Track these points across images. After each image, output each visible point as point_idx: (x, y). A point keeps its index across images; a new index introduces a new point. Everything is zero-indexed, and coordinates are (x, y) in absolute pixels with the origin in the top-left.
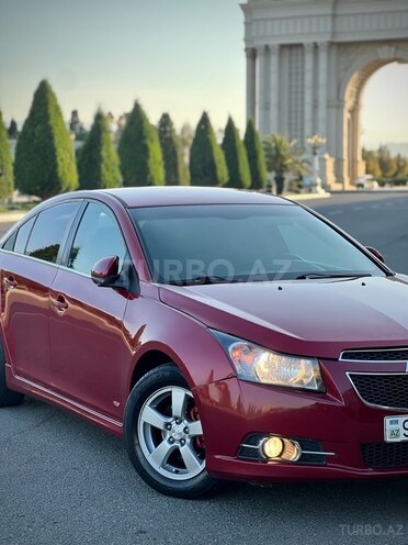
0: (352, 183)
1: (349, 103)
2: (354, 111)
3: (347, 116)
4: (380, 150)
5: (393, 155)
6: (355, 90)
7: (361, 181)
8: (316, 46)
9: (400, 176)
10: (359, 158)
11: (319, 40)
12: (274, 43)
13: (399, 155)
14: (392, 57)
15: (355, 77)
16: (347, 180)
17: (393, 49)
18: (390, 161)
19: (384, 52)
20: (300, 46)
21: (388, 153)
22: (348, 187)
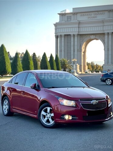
0: (84, 72)
1: (83, 50)
2: (85, 52)
3: (83, 54)
4: (91, 63)
5: (95, 64)
6: (85, 47)
7: (87, 71)
8: (74, 35)
9: (97, 70)
10: (86, 65)
11: (75, 33)
12: (63, 34)
13: (97, 64)
14: (94, 38)
15: (85, 43)
17: (94, 36)
18: (94, 66)
19: (92, 37)
20: (70, 35)
21: (94, 64)
22: (83, 73)
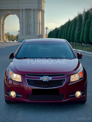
0: (3, 41)
1: (2, 23)
2: (3, 25)
3: (1, 26)
4: (8, 33)
5: (11, 34)
6: (3, 20)
7: (5, 40)
9: (12, 39)
10: (4, 35)
14: (11, 13)
15: (3, 17)
16: (2, 40)
17: (11, 12)
18: (10, 36)
19: (9, 12)
21: (9, 34)
22: (2, 42)
